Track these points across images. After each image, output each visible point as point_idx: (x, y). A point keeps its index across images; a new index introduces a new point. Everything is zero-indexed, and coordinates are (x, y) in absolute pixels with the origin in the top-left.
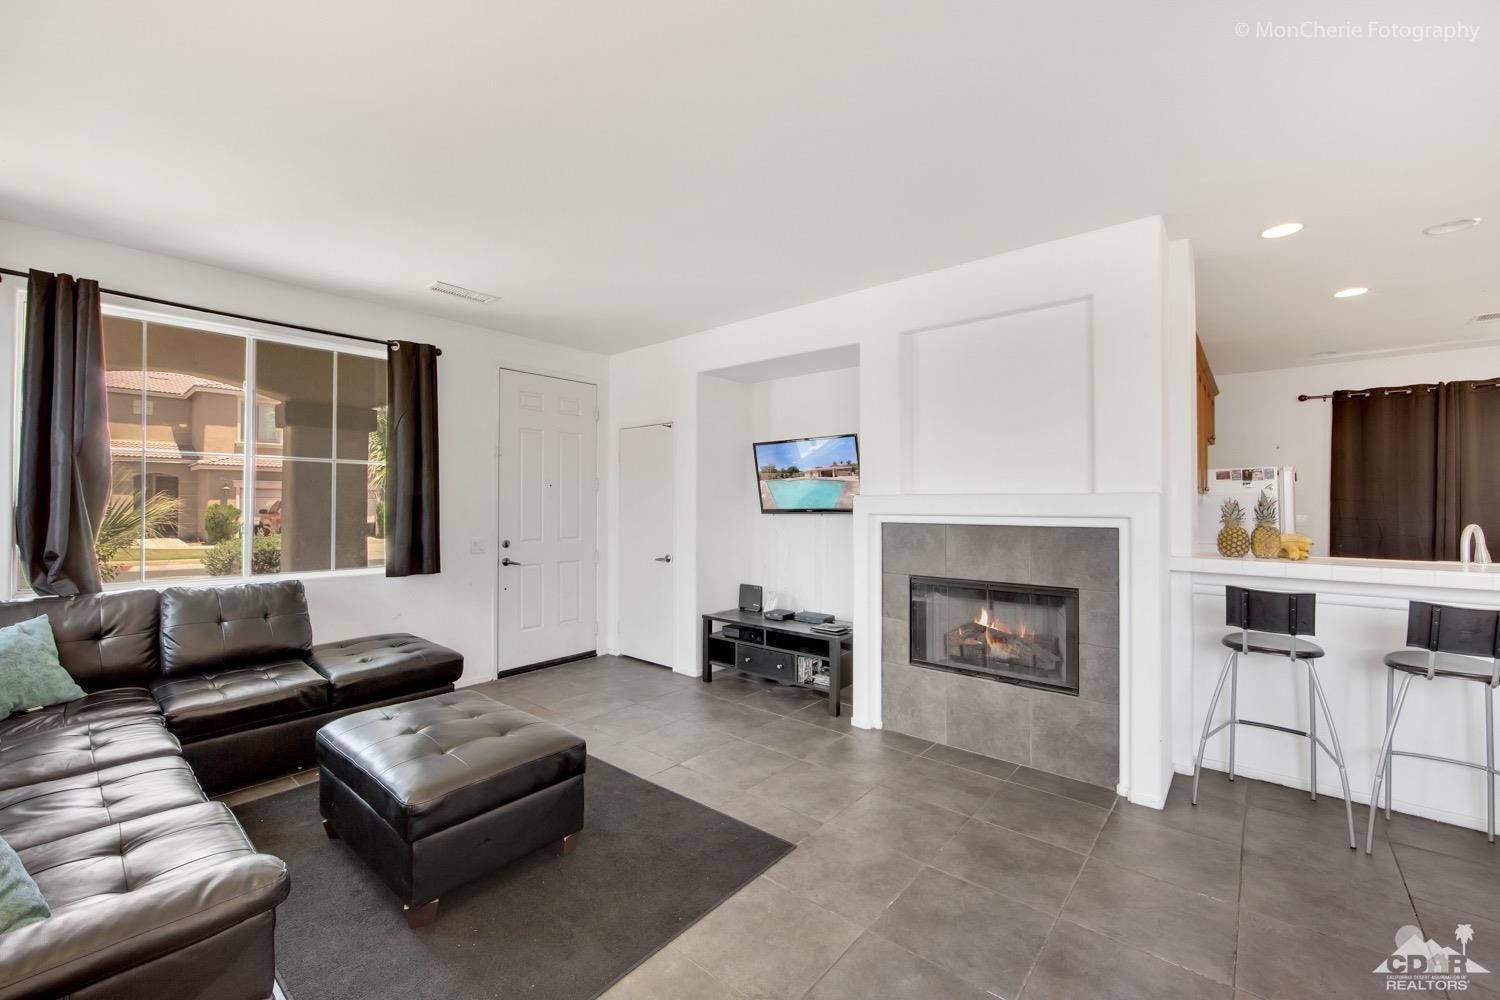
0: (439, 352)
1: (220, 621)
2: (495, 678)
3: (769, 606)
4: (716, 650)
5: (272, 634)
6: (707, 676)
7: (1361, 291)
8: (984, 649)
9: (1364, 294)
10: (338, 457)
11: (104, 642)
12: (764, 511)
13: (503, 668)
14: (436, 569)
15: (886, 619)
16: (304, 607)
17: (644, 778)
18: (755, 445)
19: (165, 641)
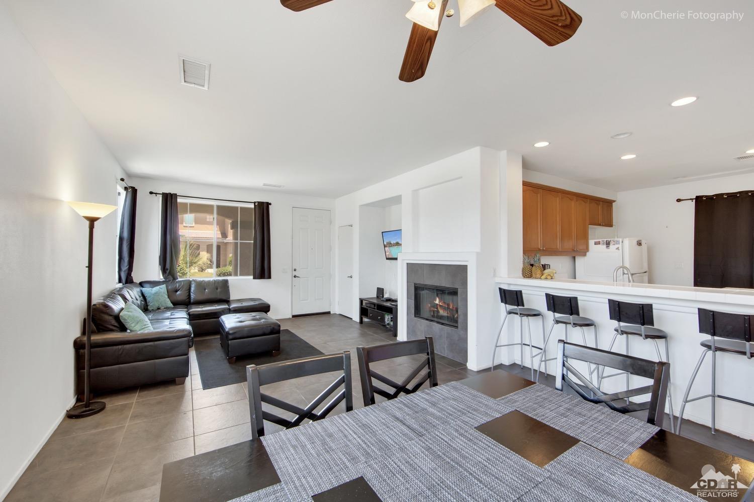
0: (270, 204)
1: (205, 289)
2: (291, 317)
3: (386, 296)
4: (364, 312)
5: (219, 295)
6: (361, 322)
7: (633, 156)
8: (438, 312)
9: (633, 158)
10: (240, 240)
11: (178, 293)
12: (387, 259)
13: (293, 314)
14: (269, 277)
15: (409, 300)
16: (228, 287)
17: (311, 344)
18: (382, 232)
19: (191, 294)
